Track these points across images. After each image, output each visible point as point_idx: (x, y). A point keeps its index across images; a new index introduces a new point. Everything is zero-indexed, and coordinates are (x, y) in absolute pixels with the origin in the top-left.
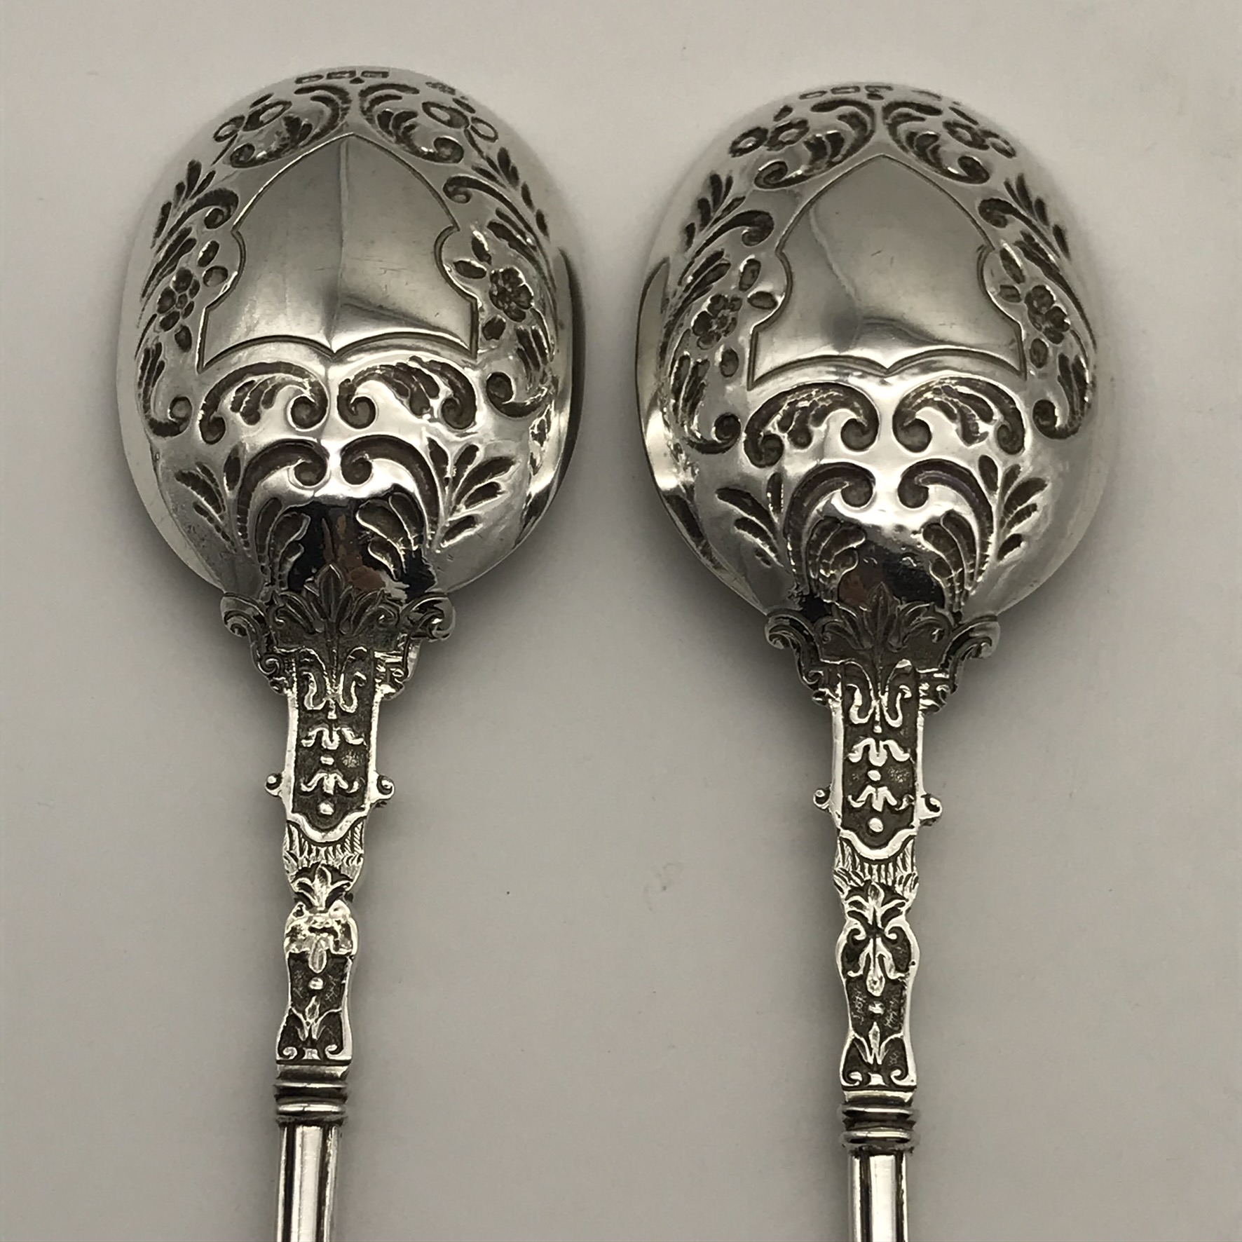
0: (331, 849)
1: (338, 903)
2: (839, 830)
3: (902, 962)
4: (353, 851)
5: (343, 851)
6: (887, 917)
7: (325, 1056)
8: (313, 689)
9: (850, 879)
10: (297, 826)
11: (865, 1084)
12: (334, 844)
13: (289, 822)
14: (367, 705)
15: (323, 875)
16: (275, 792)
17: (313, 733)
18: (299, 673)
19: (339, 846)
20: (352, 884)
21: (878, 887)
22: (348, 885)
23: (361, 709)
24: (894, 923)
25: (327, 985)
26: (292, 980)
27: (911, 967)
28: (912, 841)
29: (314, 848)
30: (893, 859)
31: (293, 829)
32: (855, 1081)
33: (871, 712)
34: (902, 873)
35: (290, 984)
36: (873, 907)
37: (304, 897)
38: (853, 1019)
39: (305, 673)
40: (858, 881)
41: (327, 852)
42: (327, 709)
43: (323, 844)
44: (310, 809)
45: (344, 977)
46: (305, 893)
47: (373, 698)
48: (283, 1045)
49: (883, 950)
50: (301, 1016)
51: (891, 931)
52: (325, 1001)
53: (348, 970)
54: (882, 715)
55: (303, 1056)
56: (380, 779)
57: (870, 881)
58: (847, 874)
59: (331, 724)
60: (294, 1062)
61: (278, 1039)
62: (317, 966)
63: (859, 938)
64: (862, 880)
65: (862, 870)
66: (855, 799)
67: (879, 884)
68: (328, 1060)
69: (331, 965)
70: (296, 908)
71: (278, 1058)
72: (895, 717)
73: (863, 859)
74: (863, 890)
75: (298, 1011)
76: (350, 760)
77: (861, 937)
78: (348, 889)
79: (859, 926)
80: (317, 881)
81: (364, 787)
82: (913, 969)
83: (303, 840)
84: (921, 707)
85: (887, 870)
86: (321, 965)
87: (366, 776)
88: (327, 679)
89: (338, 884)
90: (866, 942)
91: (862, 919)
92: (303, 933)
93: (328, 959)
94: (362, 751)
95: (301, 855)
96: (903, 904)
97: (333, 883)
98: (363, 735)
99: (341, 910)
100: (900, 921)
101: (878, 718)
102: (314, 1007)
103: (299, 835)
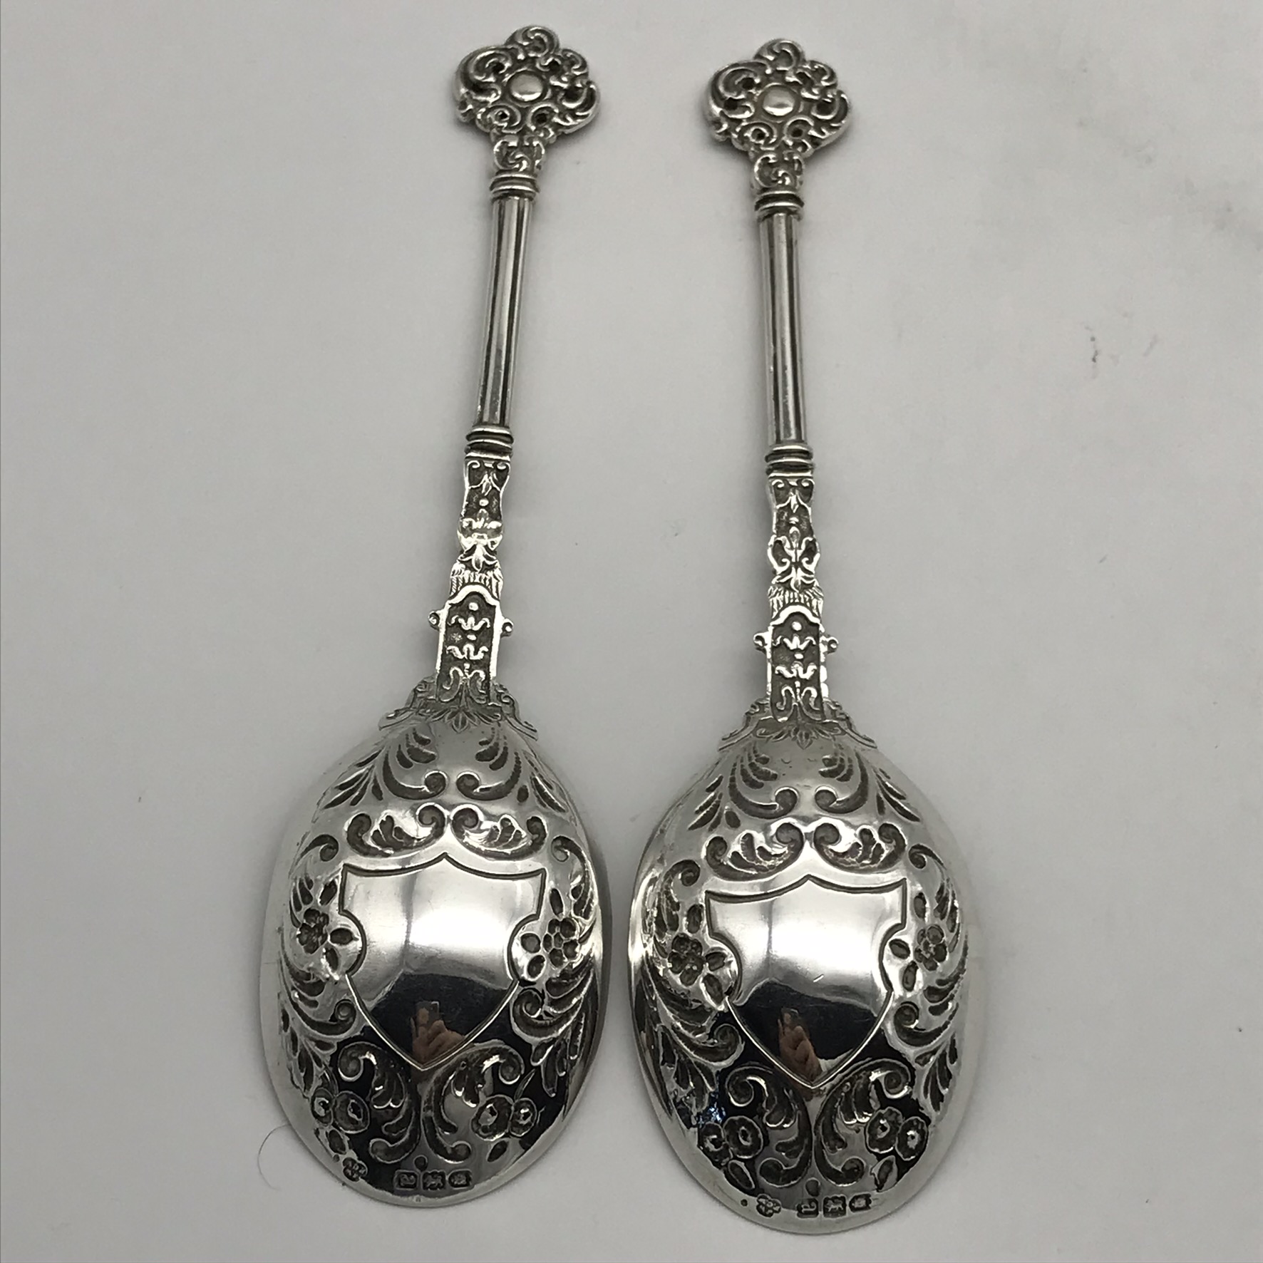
0: (472, 581)
1: (469, 547)
2: (821, 623)
3: (778, 546)
4: (457, 578)
5: (463, 578)
6: (788, 572)
8: (479, 682)
9: (812, 593)
10: (493, 597)
11: (800, 480)
12: (470, 583)
13: (498, 600)
14: (443, 670)
15: (478, 565)
16: (507, 621)
17: (480, 655)
19: (467, 582)
20: (459, 558)
21: (795, 589)
22: (461, 558)
23: (448, 668)
24: (784, 568)
25: (478, 501)
26: (499, 507)
27: (773, 544)
28: (773, 617)
29: (483, 582)
30: (785, 606)
31: (495, 595)
32: (806, 481)
33: (803, 695)
34: (780, 598)
35: (501, 505)
36: (797, 576)
37: (490, 552)
38: (808, 515)
40: (807, 592)
41: (474, 578)
42: (470, 670)
43: (477, 583)
44: (484, 609)
45: (467, 506)
46: (489, 555)
48: (506, 471)
49: (792, 553)
50: (495, 486)
51: (784, 564)
52: (479, 493)
53: (464, 510)
54: (795, 693)
56: (438, 623)
57: (800, 593)
58: (815, 597)
59: (468, 660)
60: (500, 460)
62: (483, 513)
63: (806, 559)
64: (806, 594)
65: (805, 599)
66: (811, 642)
67: (794, 591)
69: (475, 513)
70: (495, 546)
72: (787, 691)
73: (805, 605)
74: (804, 587)
75: (495, 488)
76: (457, 636)
77: (805, 560)
78: (462, 555)
79: (806, 565)
80: (482, 562)
81: (448, 619)
82: (772, 542)
83: (489, 587)
84: (769, 699)
85: (789, 599)
86: (481, 514)
87: (447, 626)
89: (467, 559)
90: (802, 557)
91: (805, 571)
93: (477, 516)
94: (448, 642)
95: (491, 578)
96: (778, 579)
97: (471, 560)
98: (447, 652)
99: (467, 543)
100: (780, 570)
101: (798, 691)
102: (486, 489)
103: (492, 590)
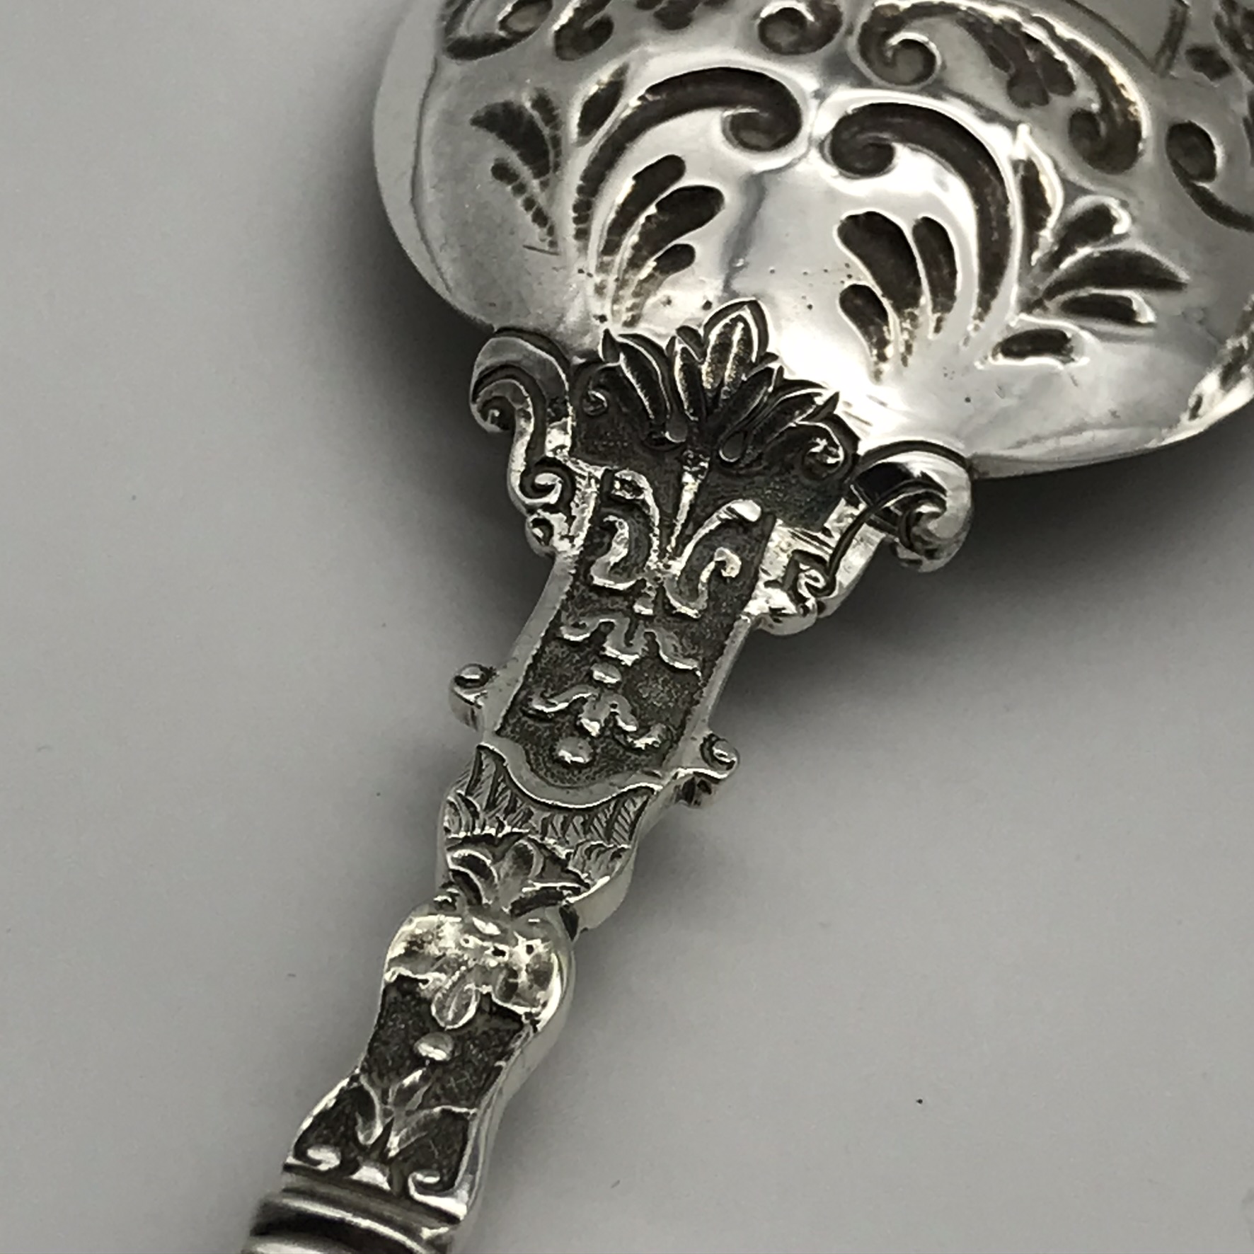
0: (558, 819)
4: (608, 837)
5: (586, 832)
7: (405, 1188)
8: (619, 551)
10: (498, 760)
12: (569, 813)
14: (726, 614)
16: (469, 695)
17: (592, 623)
18: (597, 518)
19: (578, 820)
20: (585, 892)
22: (576, 892)
23: (709, 617)
25: (459, 1060)
29: (521, 806)
31: (487, 761)
37: (467, 883)
39: (612, 518)
42: (636, 593)
43: (543, 806)
45: (505, 1055)
46: (472, 875)
47: (745, 604)
48: (311, 1139)
50: (375, 1096)
52: (443, 1088)
53: (519, 1047)
55: (354, 1172)
56: (709, 742)
59: (636, 620)
60: (325, 1177)
61: (306, 1124)
62: (450, 1016)
68: (411, 1199)
69: (481, 1026)
71: (291, 1160)
75: (373, 1084)
76: (656, 692)
78: (572, 900)
80: (506, 865)
81: (670, 744)
83: (502, 787)
86: (458, 1016)
87: (682, 724)
88: (656, 543)
89: (554, 884)
92: (442, 944)
93: (479, 1009)
94: (689, 683)
95: (487, 810)
97: (541, 879)
98: (700, 658)
102: (413, 1088)
103: (496, 776)
